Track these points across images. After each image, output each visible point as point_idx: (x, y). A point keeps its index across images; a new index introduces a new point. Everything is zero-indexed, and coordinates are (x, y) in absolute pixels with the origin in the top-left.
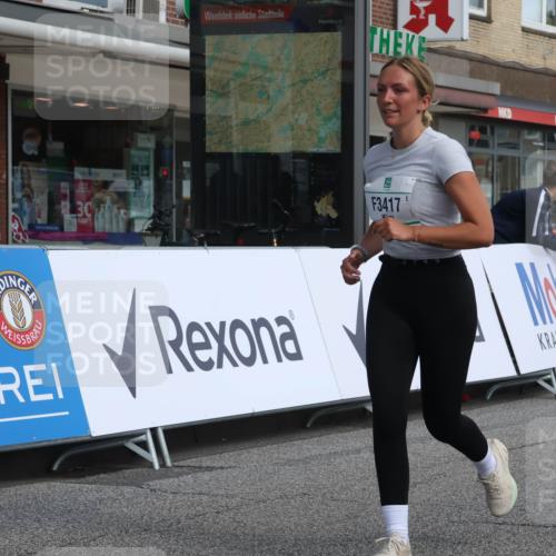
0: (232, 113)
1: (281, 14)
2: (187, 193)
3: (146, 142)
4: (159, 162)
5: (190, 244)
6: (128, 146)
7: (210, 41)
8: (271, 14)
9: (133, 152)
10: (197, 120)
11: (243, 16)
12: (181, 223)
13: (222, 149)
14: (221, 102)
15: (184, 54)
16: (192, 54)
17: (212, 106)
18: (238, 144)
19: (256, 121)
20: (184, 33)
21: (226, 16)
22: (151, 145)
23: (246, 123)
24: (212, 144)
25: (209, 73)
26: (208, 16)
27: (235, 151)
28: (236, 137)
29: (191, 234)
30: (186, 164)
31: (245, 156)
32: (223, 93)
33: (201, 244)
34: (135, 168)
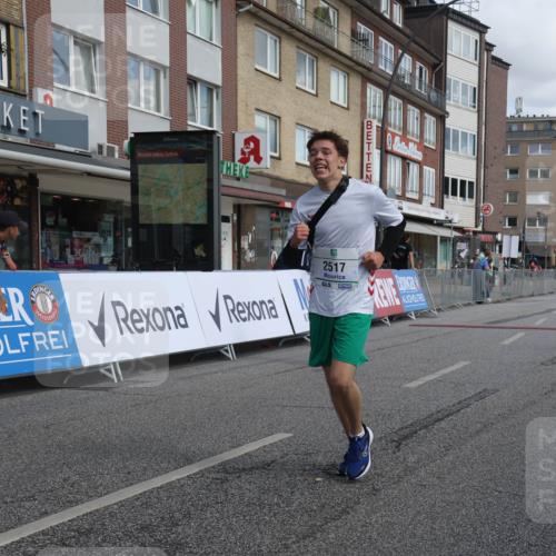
0: (151, 203)
1: (176, 154)
2: (130, 244)
3: (109, 218)
4: (116, 229)
5: (132, 270)
6: (99, 220)
7: (141, 168)
8: (171, 154)
9: (103, 223)
10: (135, 207)
11: (157, 155)
12: (127, 259)
13: (148, 222)
14: (147, 198)
15: (127, 174)
16: (131, 174)
17: (142, 201)
18: (156, 219)
19: (165, 208)
20: (127, 163)
21: (148, 155)
22: (112, 220)
23: (159, 209)
24: (143, 220)
25: (140, 183)
26: (140, 155)
27: (154, 222)
28: (154, 216)
29: (132, 264)
30: (130, 230)
31: (160, 225)
32: (148, 194)
33: (137, 270)
34: (104, 231)
